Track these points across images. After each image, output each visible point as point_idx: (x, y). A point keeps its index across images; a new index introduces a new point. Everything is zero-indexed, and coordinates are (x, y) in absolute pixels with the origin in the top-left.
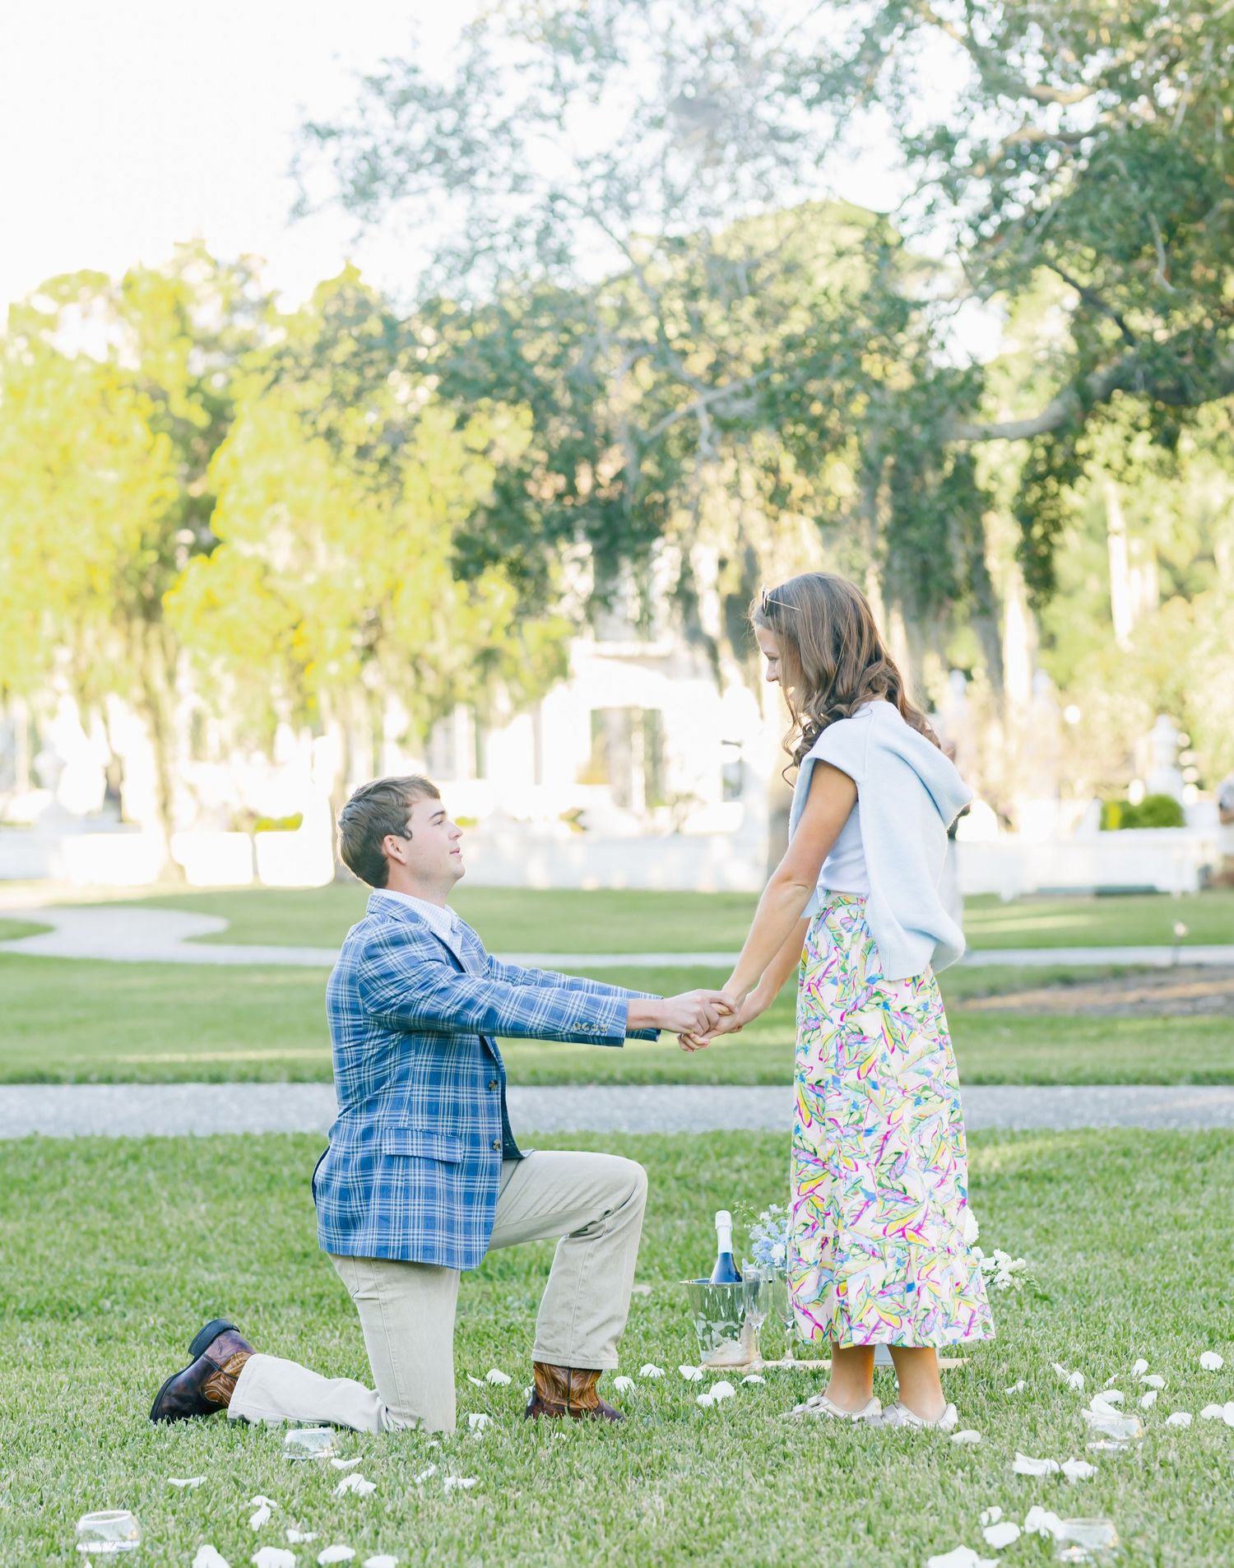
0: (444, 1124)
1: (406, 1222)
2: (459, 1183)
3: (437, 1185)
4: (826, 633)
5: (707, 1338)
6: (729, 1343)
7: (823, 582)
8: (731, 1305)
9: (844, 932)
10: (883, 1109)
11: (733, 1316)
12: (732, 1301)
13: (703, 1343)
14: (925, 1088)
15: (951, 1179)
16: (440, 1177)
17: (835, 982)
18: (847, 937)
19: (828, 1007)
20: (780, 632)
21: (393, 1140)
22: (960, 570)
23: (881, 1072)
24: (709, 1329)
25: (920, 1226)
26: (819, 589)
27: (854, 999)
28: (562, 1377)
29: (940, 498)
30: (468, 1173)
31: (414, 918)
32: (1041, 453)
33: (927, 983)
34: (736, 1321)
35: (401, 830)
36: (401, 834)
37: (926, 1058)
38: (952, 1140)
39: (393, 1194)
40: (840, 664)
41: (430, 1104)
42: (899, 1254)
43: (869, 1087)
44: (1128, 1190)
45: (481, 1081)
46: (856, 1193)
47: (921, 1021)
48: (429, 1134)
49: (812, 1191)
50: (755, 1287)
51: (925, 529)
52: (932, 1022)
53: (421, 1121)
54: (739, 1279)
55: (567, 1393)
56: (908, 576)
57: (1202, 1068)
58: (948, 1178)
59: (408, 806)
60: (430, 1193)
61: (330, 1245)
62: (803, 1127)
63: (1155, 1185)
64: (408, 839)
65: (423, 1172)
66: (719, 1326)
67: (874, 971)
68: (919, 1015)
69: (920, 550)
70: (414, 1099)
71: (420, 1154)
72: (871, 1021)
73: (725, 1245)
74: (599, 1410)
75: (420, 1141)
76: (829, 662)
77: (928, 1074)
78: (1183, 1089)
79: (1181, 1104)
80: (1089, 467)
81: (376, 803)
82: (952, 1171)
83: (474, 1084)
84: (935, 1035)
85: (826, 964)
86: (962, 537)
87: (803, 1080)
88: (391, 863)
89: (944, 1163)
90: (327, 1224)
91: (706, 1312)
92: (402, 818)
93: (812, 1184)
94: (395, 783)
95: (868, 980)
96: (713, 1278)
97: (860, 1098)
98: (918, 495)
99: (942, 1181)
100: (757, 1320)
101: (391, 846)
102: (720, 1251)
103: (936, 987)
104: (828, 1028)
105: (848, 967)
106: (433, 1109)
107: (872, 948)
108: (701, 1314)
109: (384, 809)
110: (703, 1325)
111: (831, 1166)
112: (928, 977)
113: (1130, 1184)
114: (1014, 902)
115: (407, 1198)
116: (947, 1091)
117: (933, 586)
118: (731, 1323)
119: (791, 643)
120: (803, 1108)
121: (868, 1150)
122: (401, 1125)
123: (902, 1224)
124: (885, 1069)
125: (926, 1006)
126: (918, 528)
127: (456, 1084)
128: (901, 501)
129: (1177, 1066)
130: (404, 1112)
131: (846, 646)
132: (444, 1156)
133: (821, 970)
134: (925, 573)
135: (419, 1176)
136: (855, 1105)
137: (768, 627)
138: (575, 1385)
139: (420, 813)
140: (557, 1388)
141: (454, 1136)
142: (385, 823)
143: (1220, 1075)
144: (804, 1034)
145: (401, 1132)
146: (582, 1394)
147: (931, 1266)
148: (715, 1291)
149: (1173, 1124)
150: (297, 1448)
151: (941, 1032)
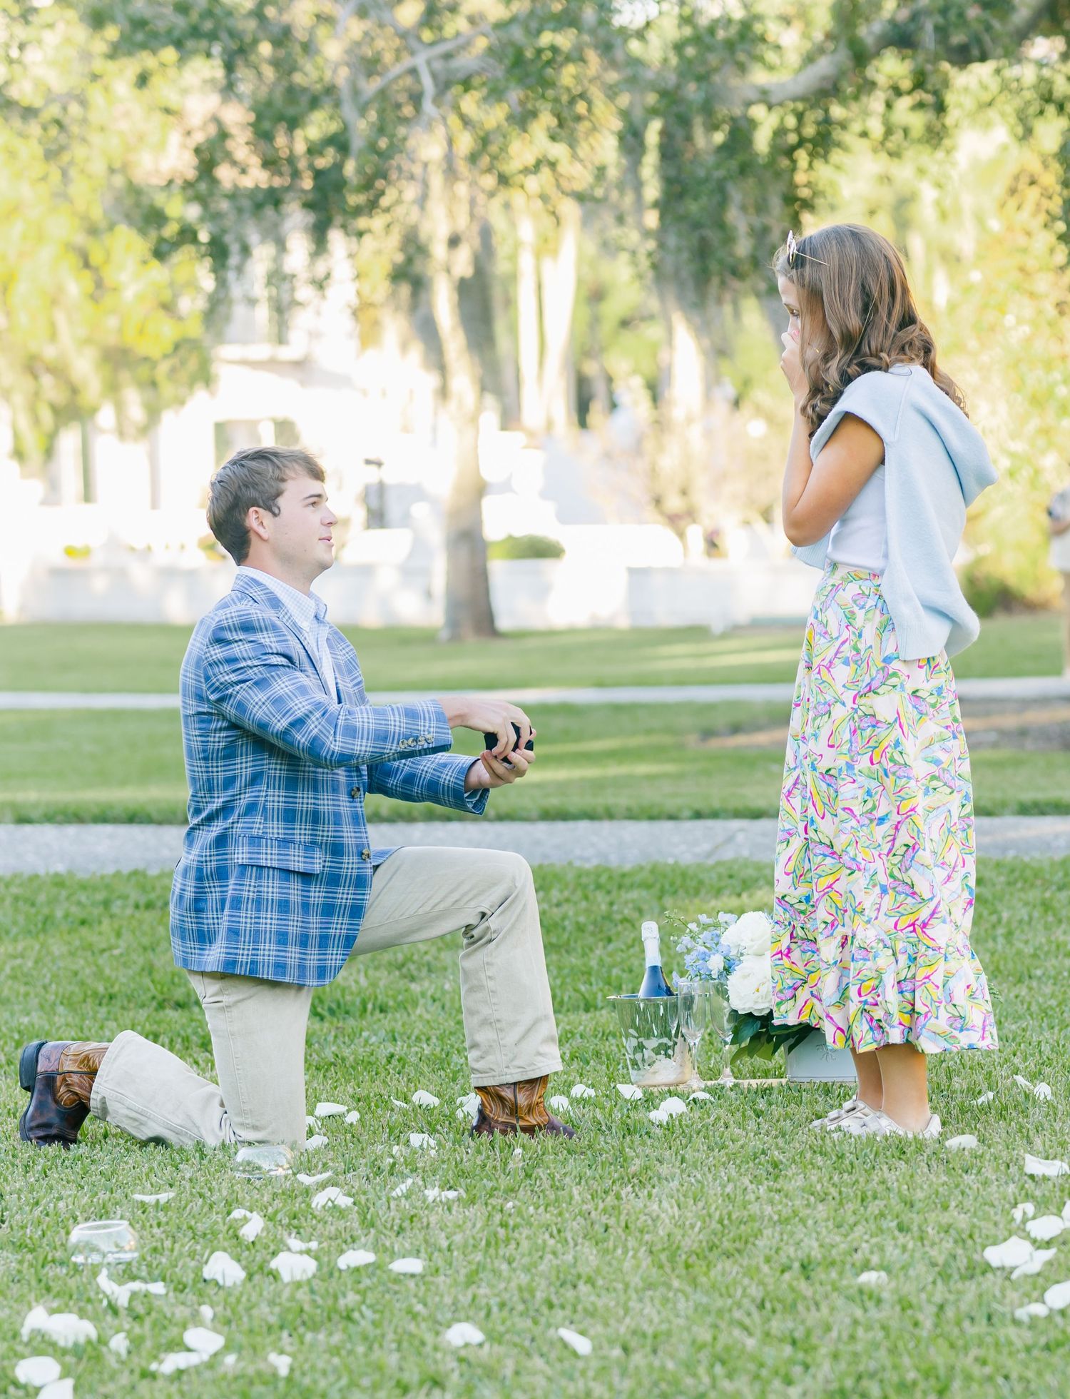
0: (301, 833)
1: (256, 936)
2: (317, 894)
3: (292, 898)
4: (852, 290)
5: (638, 1056)
6: (662, 1062)
7: (856, 236)
8: (665, 1022)
9: (856, 609)
10: (894, 798)
11: (666, 1033)
12: (664, 1018)
13: (634, 1063)
14: (934, 778)
15: (958, 877)
16: (294, 891)
17: (846, 663)
18: (860, 614)
19: (840, 689)
20: (803, 286)
21: (246, 849)
22: (743, 248)
23: (892, 759)
24: (641, 1047)
25: (925, 925)
26: (849, 242)
27: (867, 680)
28: (507, 1094)
29: (718, 166)
30: (328, 884)
31: (275, 603)
32: (791, 122)
33: (942, 667)
34: (670, 1039)
35: (270, 503)
36: (269, 509)
37: (936, 746)
38: (961, 835)
39: (243, 906)
40: (867, 325)
41: (286, 811)
42: (910, 950)
43: (881, 773)
44: (994, 918)
45: (343, 789)
46: (874, 886)
47: (933, 706)
48: (285, 843)
49: (830, 886)
50: (689, 1001)
51: (704, 200)
52: (945, 707)
53: (276, 829)
54: (669, 992)
55: (514, 1110)
56: (685, 255)
57: (1028, 796)
58: (955, 875)
59: (283, 480)
60: (284, 906)
61: (185, 960)
62: (817, 819)
63: (1023, 913)
64: (275, 515)
65: (277, 883)
66: (652, 1043)
67: (890, 651)
68: (932, 700)
69: (697, 226)
70: (270, 805)
71: (275, 864)
72: (885, 705)
73: (653, 956)
74: (552, 1127)
75: (275, 851)
76: (854, 322)
77: (937, 762)
78: (1010, 820)
79: (1012, 835)
80: (848, 138)
81: (250, 470)
82: (958, 868)
83: (335, 790)
84: (949, 723)
85: (837, 644)
86: (743, 208)
87: (815, 769)
88: (254, 539)
89: (951, 858)
90: (183, 938)
91: (637, 1029)
92: (273, 491)
93: (831, 879)
94: (276, 454)
95: (884, 661)
96: (641, 994)
97: (874, 784)
98: (692, 162)
99: (949, 877)
100: (694, 1036)
101: (256, 519)
102: (648, 964)
103: (950, 671)
104: (839, 712)
105: (861, 646)
106: (290, 816)
107: (888, 625)
108: (632, 1031)
109: (257, 478)
110: (634, 1042)
111: (846, 858)
112: (943, 661)
113: (994, 912)
114: (725, 636)
115: (258, 910)
116: (958, 783)
117: (714, 266)
118: (665, 1040)
119: (814, 296)
120: (816, 798)
121: (880, 841)
122: (255, 832)
123: (911, 919)
124: (897, 757)
125: (940, 691)
126: (696, 199)
127: (316, 790)
128: (672, 172)
129: (998, 795)
130: (258, 819)
131: (876, 307)
132: (300, 867)
133: (833, 651)
134: (703, 252)
135: (272, 888)
136: (869, 793)
137: (791, 279)
138: (522, 1099)
139: (296, 489)
140: (504, 1106)
141: (312, 845)
142: (253, 493)
143: (1048, 804)
144: (814, 719)
145: (255, 841)
146: (530, 1109)
147: (934, 967)
148: (646, 1006)
149: (1011, 854)
150: (250, 1167)
151: (955, 720)
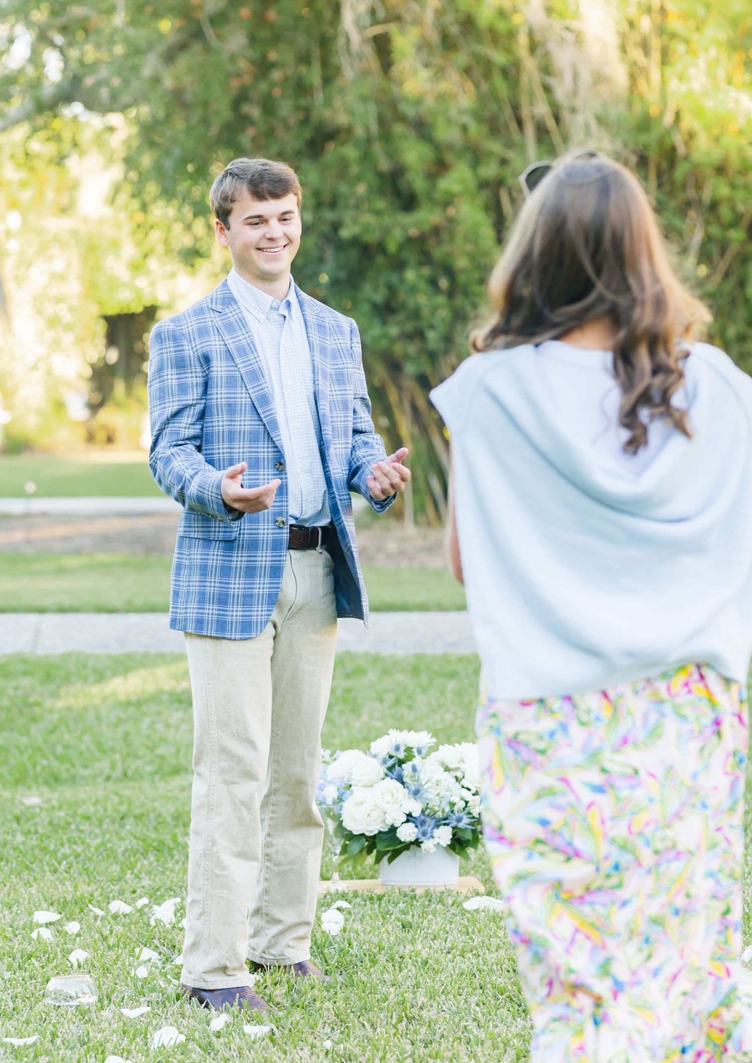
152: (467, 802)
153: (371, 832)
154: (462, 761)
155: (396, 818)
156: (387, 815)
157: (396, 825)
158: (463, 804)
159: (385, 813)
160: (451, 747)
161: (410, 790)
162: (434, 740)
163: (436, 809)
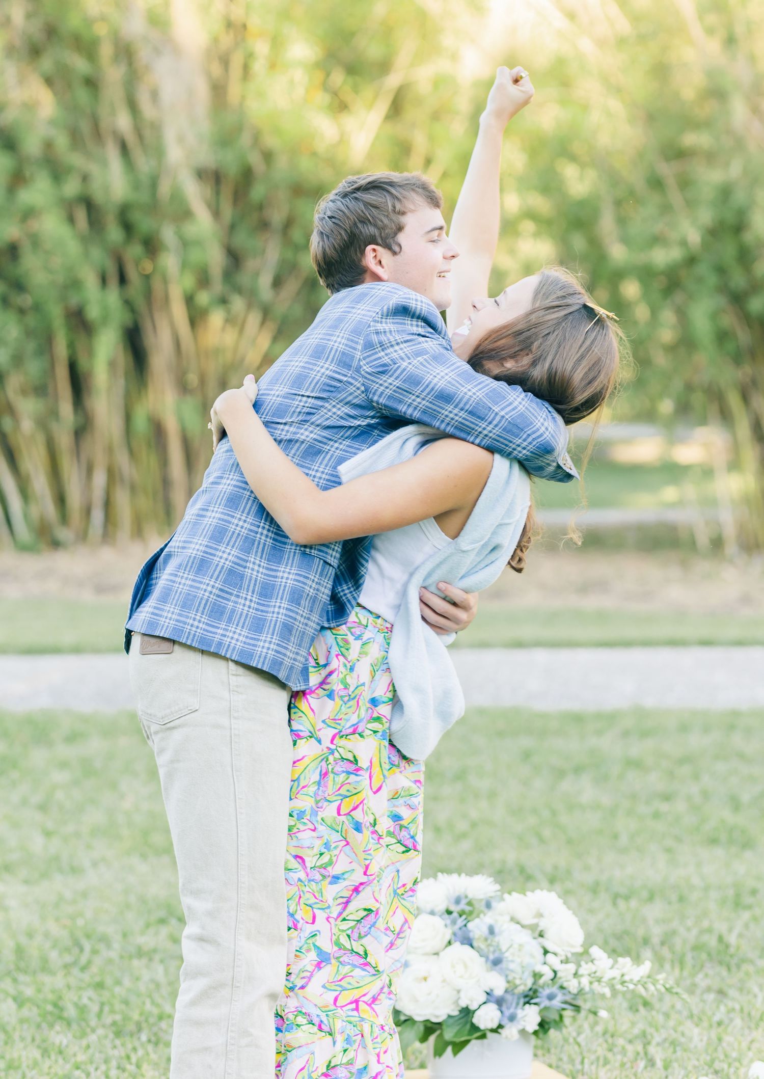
35: (389, 240)
42: (350, 1031)
97: (336, 838)
101: (374, 258)
142: (370, 230)
152: (555, 972)
153: (437, 1017)
154: (540, 915)
155: (472, 997)
156: (462, 994)
157: (472, 1008)
158: (552, 975)
159: (459, 991)
160: (522, 896)
161: (487, 958)
162: (497, 887)
163: (518, 982)
